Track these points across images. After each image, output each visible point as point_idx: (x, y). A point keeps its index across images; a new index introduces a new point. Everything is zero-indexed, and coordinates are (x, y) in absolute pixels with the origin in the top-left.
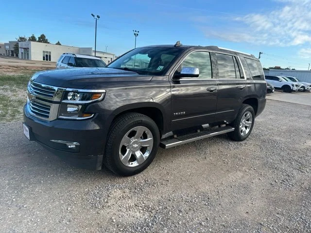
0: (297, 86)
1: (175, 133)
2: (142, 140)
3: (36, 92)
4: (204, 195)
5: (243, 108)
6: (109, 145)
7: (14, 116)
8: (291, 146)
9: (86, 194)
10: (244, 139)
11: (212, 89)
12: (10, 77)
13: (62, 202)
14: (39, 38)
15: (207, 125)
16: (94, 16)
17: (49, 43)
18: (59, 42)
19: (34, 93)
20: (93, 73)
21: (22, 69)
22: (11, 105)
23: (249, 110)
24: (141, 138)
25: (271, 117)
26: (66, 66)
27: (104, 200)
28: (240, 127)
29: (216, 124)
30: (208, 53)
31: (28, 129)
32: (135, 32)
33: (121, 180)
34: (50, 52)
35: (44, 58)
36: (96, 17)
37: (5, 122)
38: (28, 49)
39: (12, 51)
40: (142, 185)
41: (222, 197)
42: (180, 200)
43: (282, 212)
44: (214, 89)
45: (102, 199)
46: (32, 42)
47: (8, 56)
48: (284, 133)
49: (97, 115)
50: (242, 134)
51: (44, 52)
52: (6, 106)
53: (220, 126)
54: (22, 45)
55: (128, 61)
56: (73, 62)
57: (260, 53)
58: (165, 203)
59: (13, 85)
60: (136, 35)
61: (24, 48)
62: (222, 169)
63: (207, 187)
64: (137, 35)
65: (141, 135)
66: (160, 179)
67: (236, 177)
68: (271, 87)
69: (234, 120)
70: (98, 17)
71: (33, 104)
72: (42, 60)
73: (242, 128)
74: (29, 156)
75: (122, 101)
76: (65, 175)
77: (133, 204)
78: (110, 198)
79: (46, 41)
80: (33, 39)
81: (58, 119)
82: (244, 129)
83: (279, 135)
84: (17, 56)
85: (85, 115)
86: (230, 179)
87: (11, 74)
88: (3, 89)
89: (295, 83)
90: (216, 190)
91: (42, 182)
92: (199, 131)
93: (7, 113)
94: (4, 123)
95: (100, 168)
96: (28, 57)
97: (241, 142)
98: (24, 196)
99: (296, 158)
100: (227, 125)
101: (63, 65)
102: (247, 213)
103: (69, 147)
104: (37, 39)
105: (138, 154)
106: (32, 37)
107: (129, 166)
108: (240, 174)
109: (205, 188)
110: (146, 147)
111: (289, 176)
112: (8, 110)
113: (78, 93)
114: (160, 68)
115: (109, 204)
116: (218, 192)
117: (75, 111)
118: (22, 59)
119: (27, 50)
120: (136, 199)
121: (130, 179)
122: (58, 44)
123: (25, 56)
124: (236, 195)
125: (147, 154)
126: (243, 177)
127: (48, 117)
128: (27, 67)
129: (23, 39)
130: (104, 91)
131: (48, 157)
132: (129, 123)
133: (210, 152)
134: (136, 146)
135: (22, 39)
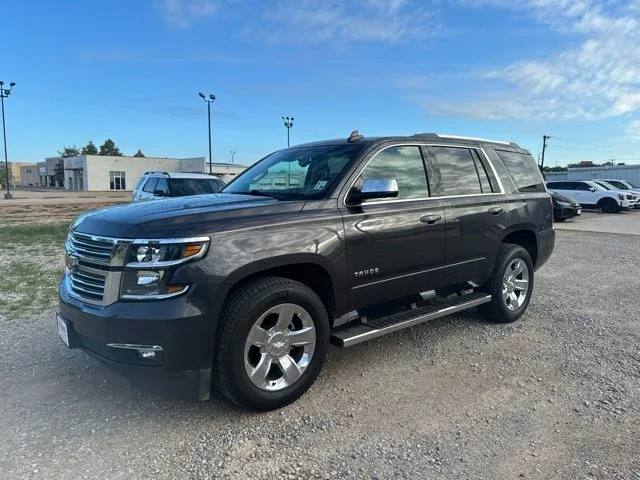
0: (629, 197)
1: (362, 313)
2: (291, 333)
3: (79, 252)
4: (428, 440)
5: (507, 253)
6: (222, 346)
7: (48, 302)
8: (618, 324)
9: (181, 453)
10: (517, 318)
11: (431, 218)
12: (46, 226)
13: (131, 471)
14: (102, 148)
15: (432, 292)
16: (203, 97)
17: (120, 155)
18: (140, 152)
19: (77, 254)
20: (186, 207)
21: (70, 210)
22: (43, 282)
23: (519, 256)
24: (290, 327)
25: (576, 267)
26: (151, 196)
27: (216, 463)
28: (504, 292)
29: (451, 289)
30: (417, 148)
31: (65, 325)
32: (286, 121)
33: (252, 420)
34: (124, 173)
35: (112, 184)
36: (208, 98)
37: (28, 315)
38: (82, 169)
39: (52, 177)
40: (296, 427)
41: (466, 444)
42: (377, 455)
43: (600, 470)
44: (436, 218)
45: (212, 462)
46: (89, 158)
47: (45, 186)
48: (605, 298)
49: (194, 286)
50: (510, 307)
51: (112, 173)
52: (32, 283)
53: (459, 294)
54: (69, 163)
55: (261, 178)
56: (164, 188)
57: (545, 137)
58: (344, 464)
59: (50, 242)
60: (289, 126)
61: (74, 170)
62: (467, 385)
63: (435, 425)
64: (291, 125)
65: (290, 322)
66: (335, 413)
67: (498, 400)
68: (573, 205)
69: (490, 279)
70: (213, 97)
71: (75, 276)
72: (109, 189)
73: (509, 295)
74: (71, 381)
75: (253, 256)
76: (141, 415)
77: (277, 469)
78: (229, 458)
79: (115, 153)
80: (91, 150)
81: (121, 301)
82: (513, 296)
83: (593, 305)
84: (61, 185)
85: (171, 289)
86: (486, 404)
87: (48, 221)
88: (29, 251)
89: (625, 193)
90: (453, 431)
91: (94, 431)
92: (414, 306)
93: (33, 298)
94: (28, 318)
95: (207, 397)
96: (82, 186)
97: (509, 325)
98: (56, 462)
99: (630, 350)
100: (475, 289)
101: (145, 195)
102: (521, 475)
103: (145, 355)
104: (99, 150)
105: (286, 362)
106: (88, 147)
107: (268, 388)
108: (507, 393)
109: (430, 426)
110: (302, 347)
111: (614, 391)
112: (35, 291)
113: (158, 246)
114: (321, 185)
115: (227, 472)
116: (458, 434)
117: (153, 282)
118: (71, 190)
119: (79, 172)
120: (284, 457)
121: (271, 416)
122: (139, 155)
123: (76, 183)
124: (498, 439)
125: (304, 363)
126: (512, 399)
127: (101, 298)
128: (80, 204)
129: (72, 151)
130: (207, 239)
131: (109, 381)
132: (261, 299)
133: (444, 349)
134: (279, 345)
135: (70, 153)
